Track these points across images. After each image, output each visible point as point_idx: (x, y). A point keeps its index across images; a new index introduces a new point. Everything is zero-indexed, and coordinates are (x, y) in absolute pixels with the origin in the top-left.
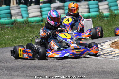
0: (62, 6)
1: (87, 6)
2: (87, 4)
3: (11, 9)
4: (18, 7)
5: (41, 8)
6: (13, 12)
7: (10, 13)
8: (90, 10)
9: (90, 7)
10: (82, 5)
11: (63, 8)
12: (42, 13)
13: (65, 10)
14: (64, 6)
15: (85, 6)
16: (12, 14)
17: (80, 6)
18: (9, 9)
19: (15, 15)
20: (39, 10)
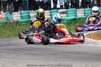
0: (66, 11)
1: (84, 12)
2: (84, 10)
3: (30, 13)
4: (35, 12)
5: (51, 12)
6: (31, 15)
7: (29, 16)
8: (86, 14)
9: (86, 13)
10: (80, 11)
11: (66, 12)
12: (52, 16)
13: (68, 14)
14: (67, 11)
15: (82, 12)
16: (30, 17)
17: (78, 11)
18: (29, 13)
19: (32, 17)
20: (50, 14)
